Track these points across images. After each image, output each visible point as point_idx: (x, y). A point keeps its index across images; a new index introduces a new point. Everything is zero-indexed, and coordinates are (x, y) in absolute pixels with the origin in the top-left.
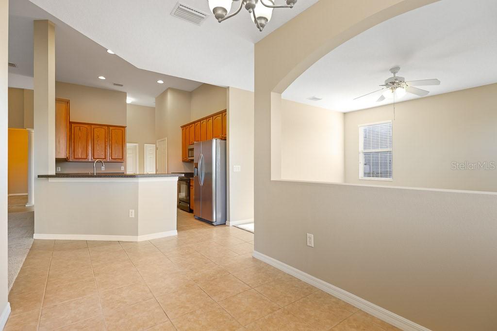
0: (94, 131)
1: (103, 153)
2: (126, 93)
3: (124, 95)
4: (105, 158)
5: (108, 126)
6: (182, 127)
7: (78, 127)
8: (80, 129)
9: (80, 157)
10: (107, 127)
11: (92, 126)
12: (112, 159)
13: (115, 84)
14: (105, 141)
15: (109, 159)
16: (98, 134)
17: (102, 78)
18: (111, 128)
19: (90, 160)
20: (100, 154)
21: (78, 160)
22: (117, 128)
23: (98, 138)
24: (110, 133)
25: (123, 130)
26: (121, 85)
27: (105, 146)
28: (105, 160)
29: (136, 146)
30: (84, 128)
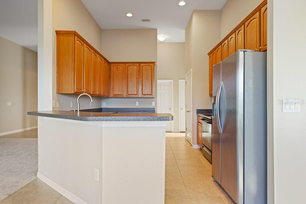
0: (128, 68)
1: (135, 89)
2: (157, 29)
3: (154, 32)
6: (209, 54)
7: (116, 66)
8: (117, 68)
9: (117, 94)
10: (138, 64)
11: (127, 64)
12: (143, 94)
13: (143, 20)
14: (137, 78)
15: (140, 95)
16: (131, 72)
18: (142, 65)
19: (125, 96)
20: (132, 90)
21: (116, 97)
22: (147, 64)
23: (131, 75)
24: (141, 70)
25: (153, 66)
26: (149, 20)
27: (137, 82)
28: (137, 95)
29: (171, 82)
30: (121, 67)
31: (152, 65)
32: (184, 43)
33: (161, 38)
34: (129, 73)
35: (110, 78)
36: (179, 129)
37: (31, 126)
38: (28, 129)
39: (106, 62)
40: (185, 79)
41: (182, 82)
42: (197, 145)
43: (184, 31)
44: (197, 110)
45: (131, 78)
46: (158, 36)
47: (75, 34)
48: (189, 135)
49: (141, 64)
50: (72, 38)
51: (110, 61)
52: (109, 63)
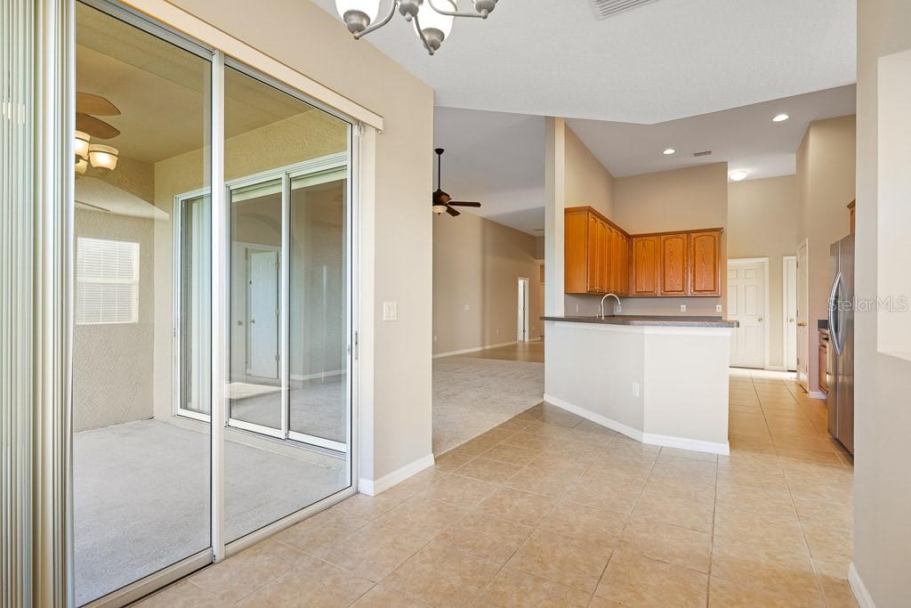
0: (664, 243)
1: (679, 281)
2: (727, 163)
4: (684, 291)
5: (688, 233)
7: (641, 241)
8: (644, 245)
9: (644, 290)
10: (686, 235)
11: (663, 237)
12: (695, 291)
13: (695, 155)
14: (683, 260)
15: (690, 292)
16: (672, 250)
17: (669, 151)
18: (693, 235)
19: (659, 295)
20: (674, 283)
21: (641, 295)
22: (705, 233)
23: (671, 255)
24: (692, 244)
25: (717, 236)
26: (709, 152)
27: (683, 268)
28: (682, 293)
29: (763, 263)
30: (650, 243)
31: (716, 234)
32: (794, 175)
33: (736, 174)
34: (667, 251)
35: (629, 262)
36: (785, 363)
37: (491, 344)
38: (488, 347)
39: (620, 234)
40: (796, 255)
41: (790, 262)
42: (820, 393)
43: (794, 156)
44: (819, 321)
45: (671, 261)
46: (729, 173)
47: (590, 210)
48: (804, 377)
50: (583, 216)
51: (631, 233)
52: (629, 237)
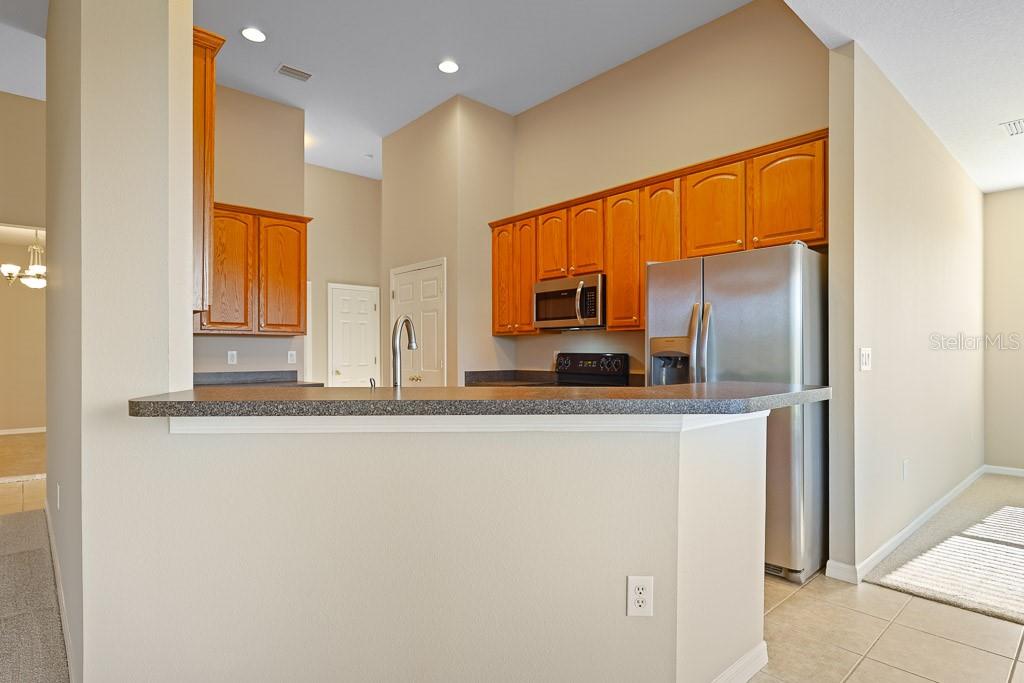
1: (239, 305)
2: (303, 111)
3: (292, 119)
4: (246, 323)
5: (258, 214)
6: (493, 226)
10: (251, 217)
12: (266, 324)
13: (287, 70)
14: (246, 264)
15: (256, 326)
18: (264, 221)
20: (228, 307)
22: (284, 222)
23: (223, 252)
24: (262, 238)
25: (302, 232)
26: (305, 76)
28: (244, 328)
31: (300, 226)
44: (467, 372)
45: (222, 263)
49: (262, 219)
